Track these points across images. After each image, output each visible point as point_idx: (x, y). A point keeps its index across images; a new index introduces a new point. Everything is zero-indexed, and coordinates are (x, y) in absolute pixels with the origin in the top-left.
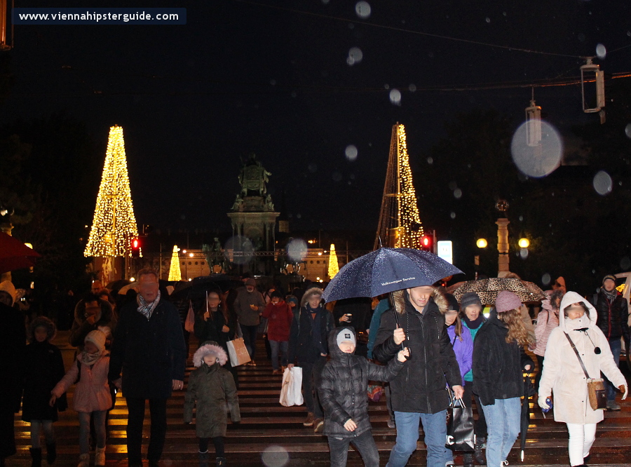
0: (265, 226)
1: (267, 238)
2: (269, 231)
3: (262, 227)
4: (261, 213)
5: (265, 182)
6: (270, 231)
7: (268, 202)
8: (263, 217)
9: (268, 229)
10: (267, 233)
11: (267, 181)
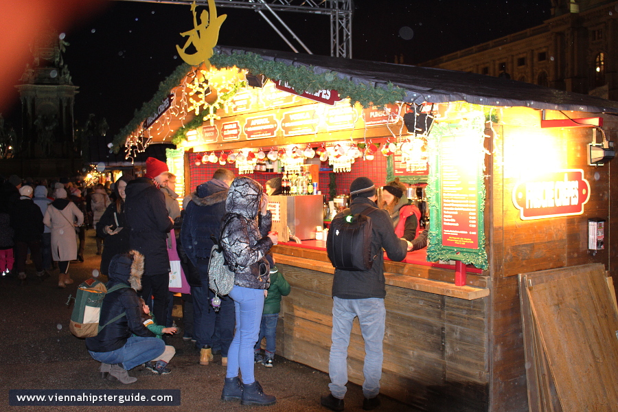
0: (61, 101)
1: (64, 115)
2: (66, 107)
3: (58, 103)
4: (56, 87)
5: (62, 51)
6: (68, 108)
7: (64, 74)
8: (59, 90)
9: (65, 105)
10: (64, 109)
11: (64, 50)
